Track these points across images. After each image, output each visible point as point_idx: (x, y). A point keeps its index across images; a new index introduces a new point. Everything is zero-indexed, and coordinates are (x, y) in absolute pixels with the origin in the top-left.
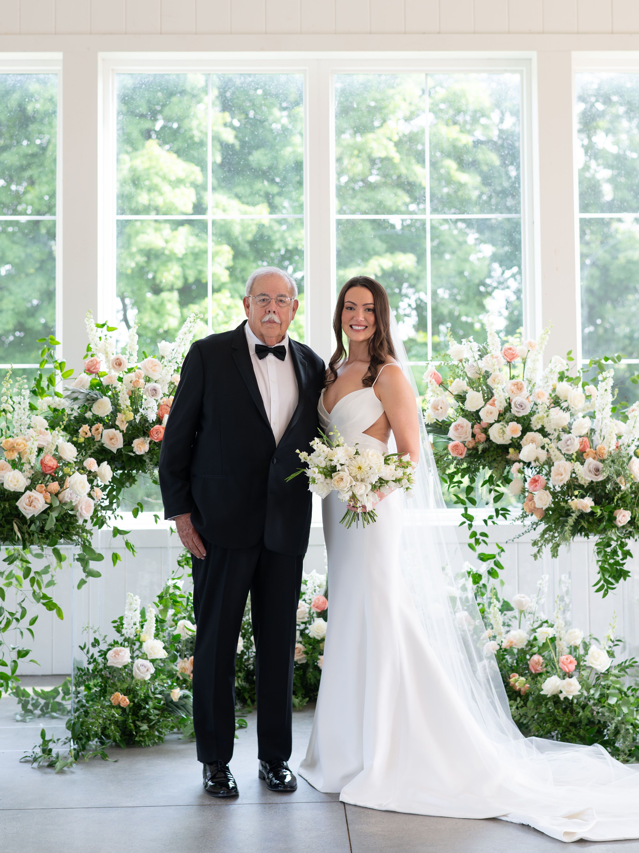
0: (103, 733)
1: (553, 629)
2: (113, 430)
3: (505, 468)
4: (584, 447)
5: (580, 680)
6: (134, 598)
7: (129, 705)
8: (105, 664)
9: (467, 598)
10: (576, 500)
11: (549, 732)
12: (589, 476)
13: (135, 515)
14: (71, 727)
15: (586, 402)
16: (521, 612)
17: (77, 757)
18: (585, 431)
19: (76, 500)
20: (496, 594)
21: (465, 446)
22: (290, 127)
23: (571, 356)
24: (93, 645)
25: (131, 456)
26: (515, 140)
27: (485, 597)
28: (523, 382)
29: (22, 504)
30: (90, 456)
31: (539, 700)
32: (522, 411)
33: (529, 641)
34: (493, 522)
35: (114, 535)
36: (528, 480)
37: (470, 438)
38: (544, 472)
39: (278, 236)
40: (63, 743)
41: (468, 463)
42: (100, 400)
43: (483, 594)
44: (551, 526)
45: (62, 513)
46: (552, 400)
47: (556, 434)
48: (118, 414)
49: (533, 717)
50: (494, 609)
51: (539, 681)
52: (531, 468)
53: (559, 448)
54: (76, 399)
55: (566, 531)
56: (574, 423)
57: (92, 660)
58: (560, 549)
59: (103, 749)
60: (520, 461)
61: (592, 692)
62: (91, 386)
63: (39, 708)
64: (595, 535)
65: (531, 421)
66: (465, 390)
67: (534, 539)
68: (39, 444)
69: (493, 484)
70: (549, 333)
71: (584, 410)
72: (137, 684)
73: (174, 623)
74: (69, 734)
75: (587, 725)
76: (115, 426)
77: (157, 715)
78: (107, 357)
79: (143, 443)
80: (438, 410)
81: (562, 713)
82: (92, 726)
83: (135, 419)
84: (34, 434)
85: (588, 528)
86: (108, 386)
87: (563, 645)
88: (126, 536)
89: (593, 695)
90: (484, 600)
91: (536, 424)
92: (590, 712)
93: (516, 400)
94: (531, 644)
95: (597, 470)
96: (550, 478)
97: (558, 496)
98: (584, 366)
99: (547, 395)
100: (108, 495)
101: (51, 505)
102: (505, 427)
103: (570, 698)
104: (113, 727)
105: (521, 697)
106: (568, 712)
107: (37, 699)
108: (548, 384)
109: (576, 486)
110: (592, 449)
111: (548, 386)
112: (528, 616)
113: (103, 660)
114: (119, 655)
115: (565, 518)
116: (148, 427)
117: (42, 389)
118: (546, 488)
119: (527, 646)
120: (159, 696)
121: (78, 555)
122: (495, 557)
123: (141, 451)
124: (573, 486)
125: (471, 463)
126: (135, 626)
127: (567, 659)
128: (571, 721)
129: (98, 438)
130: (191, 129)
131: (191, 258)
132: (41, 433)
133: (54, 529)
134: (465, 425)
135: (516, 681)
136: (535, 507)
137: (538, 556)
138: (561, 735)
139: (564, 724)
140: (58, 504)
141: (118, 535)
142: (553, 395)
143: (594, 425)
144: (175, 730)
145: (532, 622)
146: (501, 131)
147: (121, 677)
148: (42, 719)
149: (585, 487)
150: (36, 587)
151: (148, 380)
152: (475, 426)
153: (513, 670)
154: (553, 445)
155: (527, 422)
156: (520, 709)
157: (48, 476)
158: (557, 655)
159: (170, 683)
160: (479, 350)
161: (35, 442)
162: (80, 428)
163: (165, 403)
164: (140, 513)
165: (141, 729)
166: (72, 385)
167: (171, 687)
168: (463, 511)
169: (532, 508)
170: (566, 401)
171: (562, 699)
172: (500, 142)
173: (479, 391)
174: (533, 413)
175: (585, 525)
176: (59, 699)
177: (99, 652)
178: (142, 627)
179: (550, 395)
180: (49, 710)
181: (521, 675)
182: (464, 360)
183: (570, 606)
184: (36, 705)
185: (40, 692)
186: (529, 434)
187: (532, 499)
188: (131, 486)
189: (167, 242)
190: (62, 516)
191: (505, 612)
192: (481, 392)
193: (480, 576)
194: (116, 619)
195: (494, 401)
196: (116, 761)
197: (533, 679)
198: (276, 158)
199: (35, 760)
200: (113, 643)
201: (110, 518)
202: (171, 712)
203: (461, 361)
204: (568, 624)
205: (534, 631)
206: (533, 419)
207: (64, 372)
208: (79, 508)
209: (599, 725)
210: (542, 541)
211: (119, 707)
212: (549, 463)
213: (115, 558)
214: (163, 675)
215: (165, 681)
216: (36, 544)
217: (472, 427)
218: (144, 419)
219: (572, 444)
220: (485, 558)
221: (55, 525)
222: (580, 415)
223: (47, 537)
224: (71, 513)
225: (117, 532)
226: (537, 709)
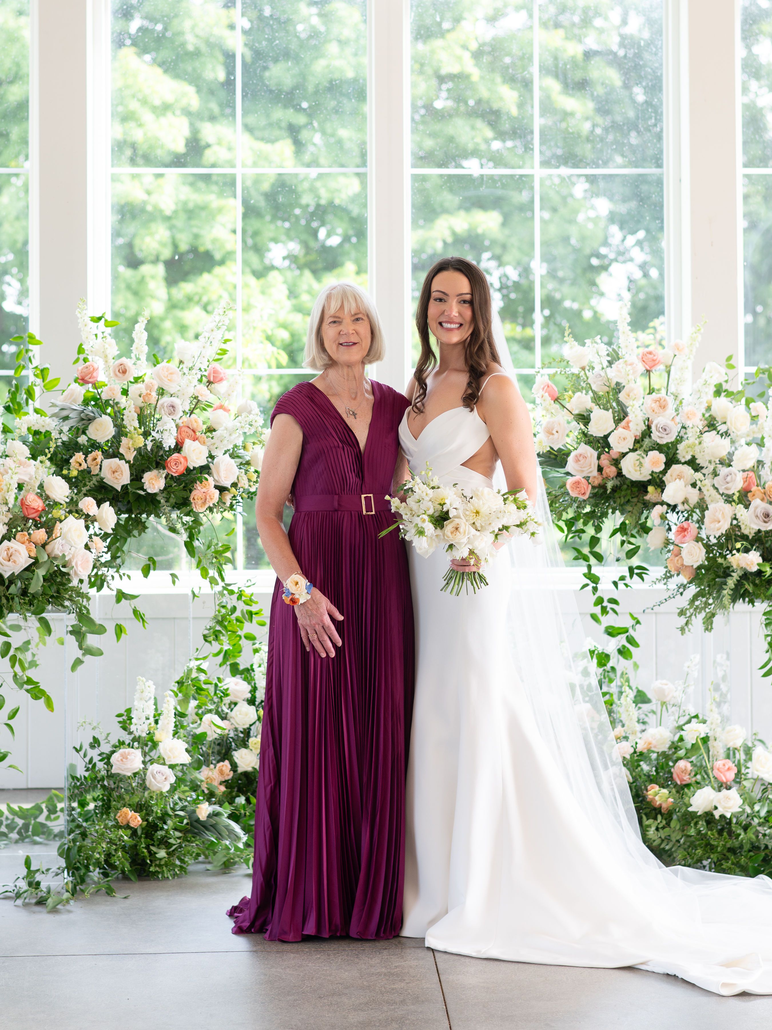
0: (106, 861)
1: (705, 725)
2: (117, 459)
3: (643, 513)
4: (749, 484)
5: (741, 792)
6: (147, 684)
7: (141, 825)
8: (108, 771)
9: (590, 685)
10: (737, 554)
11: (700, 861)
12: (756, 524)
13: (146, 574)
14: (66, 853)
15: (752, 424)
16: (663, 704)
17: (74, 892)
18: (750, 463)
19: (69, 553)
20: (628, 680)
21: (589, 483)
22: (322, 29)
23: (732, 362)
24: (92, 746)
25: (140, 495)
26: (657, 68)
27: (613, 685)
28: (667, 397)
30: (85, 495)
31: (686, 818)
32: (666, 436)
33: (673, 743)
34: (626, 585)
35: (118, 601)
36: (674, 528)
37: (595, 473)
38: (695, 517)
39: (306, 185)
40: (54, 874)
41: (592, 506)
42: (98, 420)
43: (611, 681)
44: (704, 589)
45: (51, 571)
46: (706, 422)
47: (711, 468)
48: (123, 439)
49: (678, 841)
50: (626, 701)
51: (686, 794)
52: (678, 513)
53: (716, 486)
54: (66, 418)
55: (724, 596)
56: (736, 453)
57: (90, 766)
58: (715, 619)
59: (108, 881)
60: (662, 503)
61: (757, 808)
62: (84, 401)
63: (16, 831)
64: (763, 602)
65: (677, 449)
66: (588, 408)
67: (681, 606)
68: (19, 479)
69: (626, 534)
70: (702, 331)
71: (748, 435)
72: (151, 797)
73: (197, 718)
74: (62, 863)
75: (750, 851)
76: (116, 454)
77: (179, 838)
78: (106, 362)
79: (158, 477)
80: (553, 434)
81: (717, 836)
82: (93, 852)
83: (145, 445)
84: (13, 465)
85: (754, 592)
86: (107, 401)
87: (718, 748)
88: (134, 602)
89: (758, 812)
90: (613, 688)
91: (684, 453)
92: (754, 834)
93: (658, 421)
94: (675, 747)
95: (767, 515)
96: (703, 527)
97: (714, 549)
98: (748, 376)
99: (700, 416)
100: (109, 548)
101: (36, 559)
102: (643, 458)
103: (728, 816)
104: (120, 853)
105: (662, 815)
106: (725, 834)
107: (13, 819)
108: (701, 400)
109: (739, 536)
110: (760, 488)
111: (701, 403)
112: (671, 710)
113: (106, 766)
114: (127, 758)
115: (723, 579)
116: (162, 455)
117: (19, 404)
118: (698, 539)
119: (670, 748)
120: (182, 813)
121: (72, 626)
122: (627, 632)
123: (154, 488)
124: (733, 537)
125: (596, 505)
126: (148, 721)
127: (724, 765)
128: (728, 845)
129: (95, 471)
130: (180, 33)
131: (183, 216)
132: (20, 464)
133: (40, 592)
134: (589, 455)
135: (656, 794)
136: (683, 565)
137: (687, 629)
138: (715, 865)
139: (719, 849)
140: (46, 558)
141: (123, 599)
142: (707, 415)
143: (763, 455)
144: (201, 858)
145: (677, 717)
146: (623, 37)
147: (130, 788)
148: (20, 845)
149: (750, 537)
150: (17, 668)
151: (161, 392)
152: (603, 457)
153: (651, 779)
154: (708, 482)
155: (671, 452)
156: (660, 830)
157: (31, 521)
158: (711, 759)
159: (195, 797)
160: (608, 355)
161: (14, 476)
162: (71, 457)
163: (185, 424)
164: (152, 572)
165: (157, 856)
166: (60, 401)
167: (196, 802)
168: (585, 570)
169: (679, 565)
170: (725, 423)
171: (717, 817)
172: (621, 53)
173: (607, 410)
174: (679, 440)
175: (750, 588)
176: (42, 819)
177: (100, 755)
178: (156, 722)
179: (704, 415)
180: (30, 833)
181: (662, 786)
182: (587, 368)
183: (729, 696)
184: (11, 827)
185: (17, 809)
186: (674, 467)
187: (678, 554)
188: (140, 535)
189: (149, 193)
190: (51, 575)
191: (639, 705)
192: (611, 410)
193: (607, 656)
194: (122, 711)
195: (628, 423)
196: (125, 898)
197: (678, 792)
198: (303, 76)
199: (18, 896)
200: (117, 744)
201: (113, 577)
202: (195, 835)
203: (583, 369)
204: (725, 720)
205: (680, 728)
206: (681, 447)
207: (46, 381)
208: (73, 564)
209: (767, 851)
210: (692, 610)
211: (128, 827)
212: (702, 506)
213: (118, 631)
214: (186, 786)
215: (187, 794)
216: (17, 612)
217: (599, 458)
218: (158, 446)
219: (733, 481)
220: (615, 632)
221: (43, 586)
222: (743, 441)
223: (31, 604)
224: (63, 570)
225: (121, 596)
226: (683, 831)
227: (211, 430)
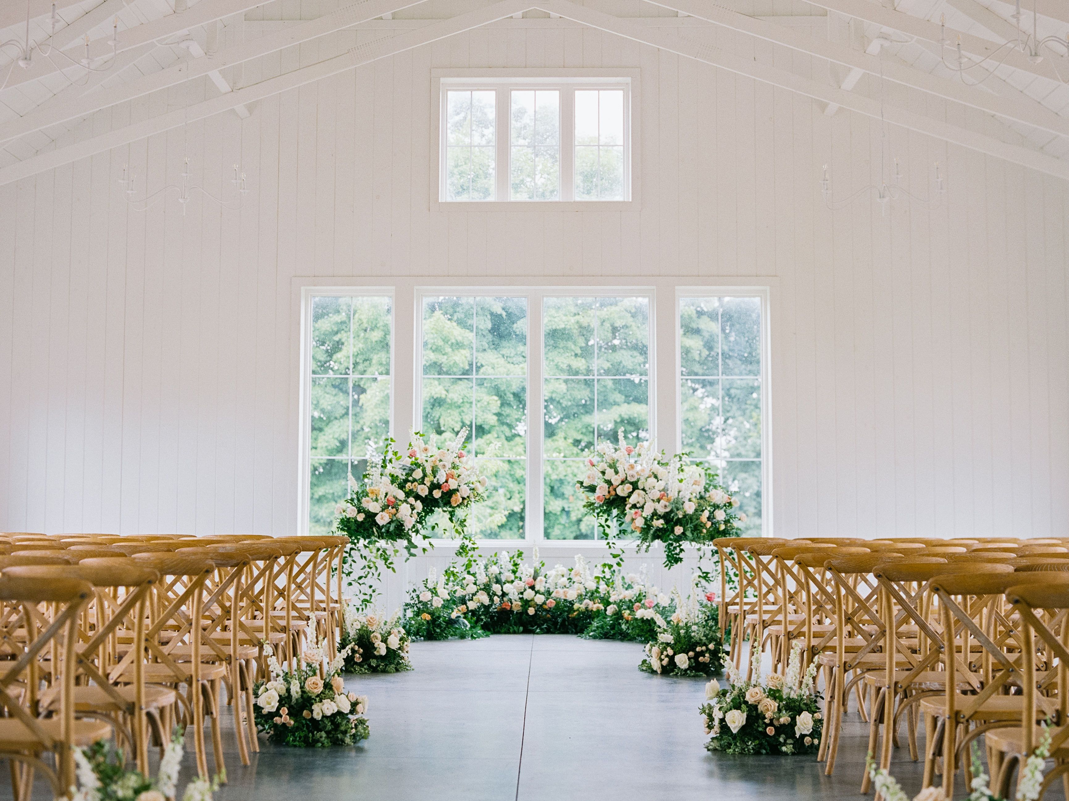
2: (423, 486)
3: (623, 509)
4: (661, 495)
6: (434, 571)
7: (430, 620)
8: (418, 601)
10: (655, 521)
12: (662, 510)
18: (663, 488)
19: (404, 518)
21: (604, 498)
24: (413, 592)
25: (432, 499)
29: (378, 519)
30: (411, 498)
32: (633, 479)
34: (619, 537)
37: (607, 494)
42: (417, 471)
44: (644, 536)
45: (397, 524)
46: (652, 474)
47: (649, 490)
48: (426, 478)
53: (650, 497)
54: (404, 469)
55: (651, 539)
56: (657, 484)
57: (412, 599)
58: (649, 548)
60: (630, 504)
62: (412, 464)
66: (605, 469)
67: (637, 544)
68: (386, 491)
69: (618, 517)
72: (434, 609)
76: (423, 484)
77: (445, 625)
78: (420, 450)
79: (439, 493)
80: (590, 478)
83: (434, 481)
85: (661, 536)
86: (420, 464)
91: (640, 486)
93: (631, 474)
95: (666, 506)
96: (644, 511)
97: (647, 520)
99: (647, 471)
100: (420, 518)
101: (392, 520)
102: (624, 487)
108: (651, 466)
109: (656, 514)
110: (664, 496)
113: (418, 599)
114: (426, 596)
115: (650, 532)
116: (440, 484)
118: (642, 517)
120: (445, 616)
121: (406, 546)
122: (620, 556)
123: (437, 497)
124: (654, 515)
125: (607, 507)
126: (434, 584)
129: (415, 490)
132: (386, 486)
133: (393, 532)
134: (605, 487)
136: (637, 528)
140: (395, 519)
142: (652, 471)
143: (668, 485)
144: (453, 633)
147: (427, 606)
149: (660, 515)
151: (441, 461)
152: (610, 487)
154: (647, 496)
155: (636, 485)
157: (391, 506)
160: (614, 448)
161: (384, 490)
162: (406, 484)
163: (449, 473)
165: (437, 631)
166: (402, 464)
168: (603, 531)
173: (612, 470)
174: (639, 480)
175: (660, 534)
177: (416, 595)
178: (437, 583)
186: (636, 491)
187: (636, 523)
188: (431, 514)
190: (397, 526)
193: (612, 566)
194: (424, 579)
195: (619, 474)
200: (422, 591)
202: (451, 625)
203: (605, 454)
206: (639, 483)
207: (397, 457)
208: (406, 523)
210: (641, 545)
211: (426, 620)
212: (644, 505)
213: (424, 549)
215: (448, 610)
216: (384, 538)
217: (608, 488)
218: (439, 481)
219: (655, 494)
220: (615, 556)
221: (394, 530)
223: (390, 536)
224: (401, 524)
227: (459, 476)
